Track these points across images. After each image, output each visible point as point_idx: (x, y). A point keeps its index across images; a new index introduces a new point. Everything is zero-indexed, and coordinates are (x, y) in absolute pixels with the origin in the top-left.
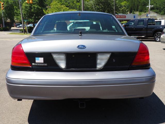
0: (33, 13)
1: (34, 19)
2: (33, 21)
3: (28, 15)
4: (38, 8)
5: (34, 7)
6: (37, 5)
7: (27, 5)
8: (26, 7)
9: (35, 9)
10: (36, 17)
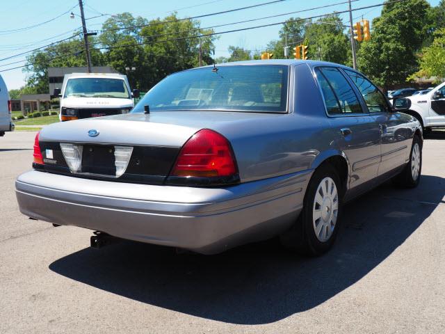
0: (384, 63)
1: (384, 78)
2: (382, 84)
3: (372, 70)
4: (396, 49)
5: (388, 49)
6: (394, 42)
7: (370, 45)
8: (368, 50)
9: (390, 52)
10: (392, 72)
